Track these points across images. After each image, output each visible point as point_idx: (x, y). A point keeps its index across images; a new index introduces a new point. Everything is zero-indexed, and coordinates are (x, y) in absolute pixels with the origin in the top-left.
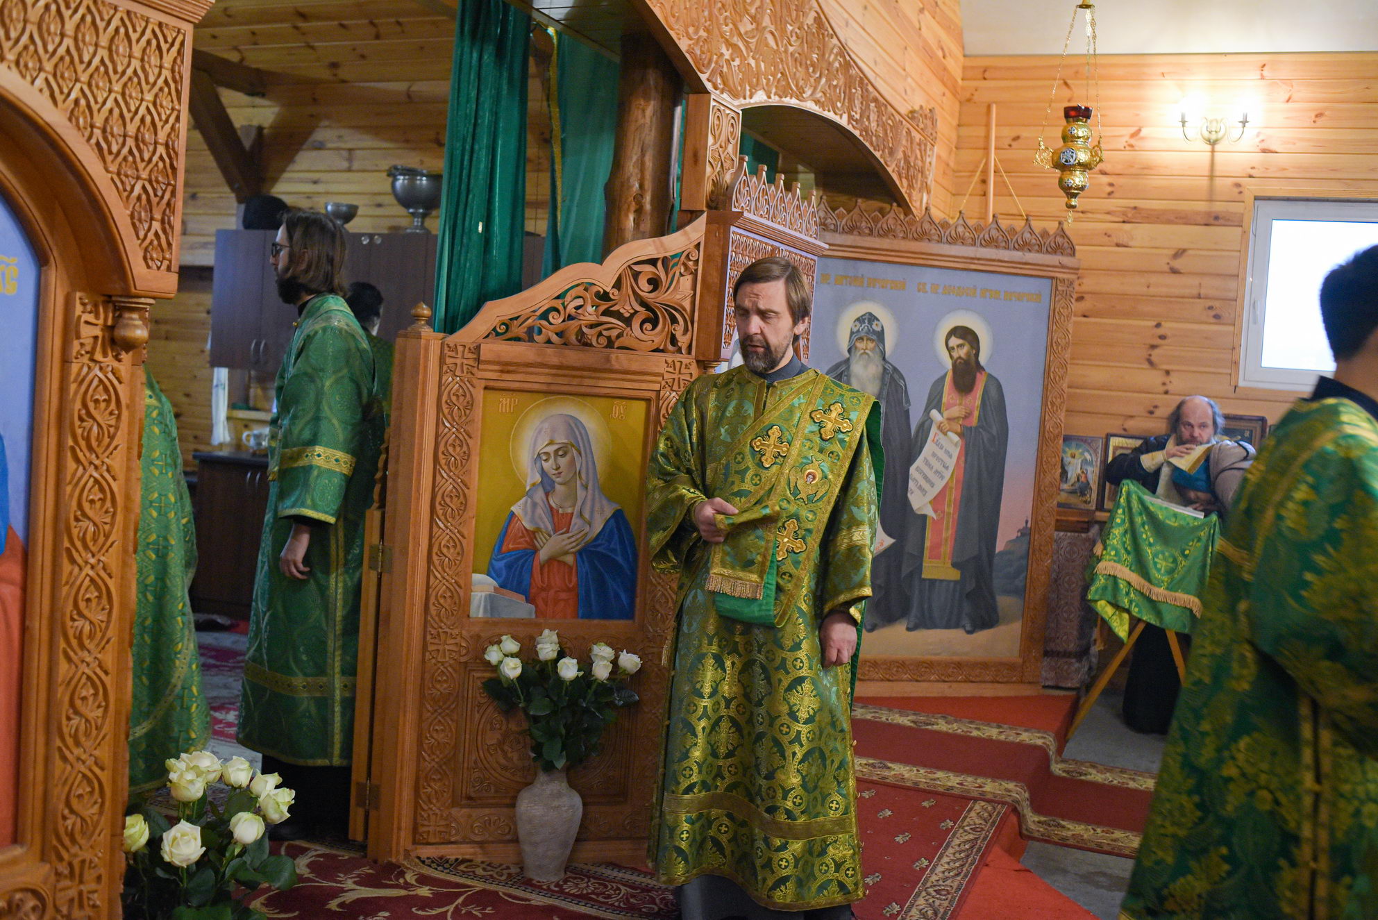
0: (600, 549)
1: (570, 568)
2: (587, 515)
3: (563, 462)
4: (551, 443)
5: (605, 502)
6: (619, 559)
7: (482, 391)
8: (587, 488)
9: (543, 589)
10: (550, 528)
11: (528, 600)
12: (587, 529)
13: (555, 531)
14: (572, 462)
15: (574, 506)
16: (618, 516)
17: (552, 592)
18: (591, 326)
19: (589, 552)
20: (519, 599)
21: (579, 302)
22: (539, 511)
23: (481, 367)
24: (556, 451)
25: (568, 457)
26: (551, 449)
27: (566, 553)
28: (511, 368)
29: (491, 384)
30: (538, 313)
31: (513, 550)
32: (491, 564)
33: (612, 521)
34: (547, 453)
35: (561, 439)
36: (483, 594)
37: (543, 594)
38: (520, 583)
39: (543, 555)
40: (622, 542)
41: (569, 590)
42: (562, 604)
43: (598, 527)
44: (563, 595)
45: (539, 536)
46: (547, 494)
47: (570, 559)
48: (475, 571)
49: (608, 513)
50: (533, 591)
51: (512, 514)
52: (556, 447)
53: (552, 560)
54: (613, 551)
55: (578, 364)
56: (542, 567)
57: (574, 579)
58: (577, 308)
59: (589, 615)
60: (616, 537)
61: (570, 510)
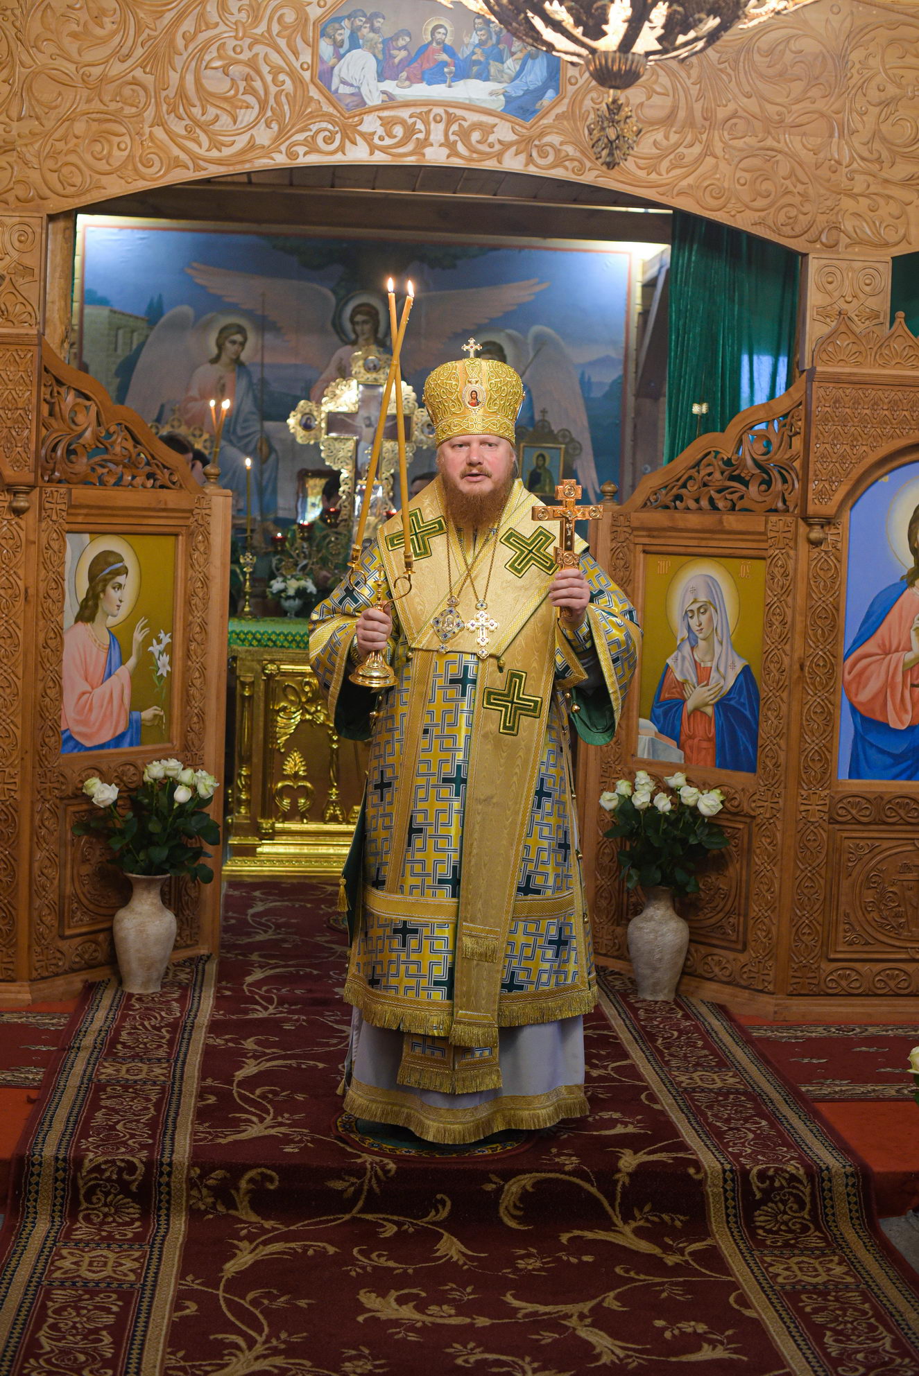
0: (732, 703)
1: (710, 719)
2: (722, 669)
3: (704, 618)
4: (695, 601)
5: (736, 658)
6: (748, 713)
7: (642, 555)
8: (721, 643)
9: (691, 737)
10: (695, 680)
11: (679, 747)
12: (722, 682)
13: (699, 683)
14: (711, 619)
15: (712, 660)
16: (746, 670)
17: (696, 740)
18: (719, 492)
19: (723, 704)
20: (673, 744)
21: (710, 469)
22: (687, 664)
23: (635, 533)
24: (699, 609)
25: (708, 614)
26: (695, 607)
27: (707, 705)
28: (655, 533)
29: (647, 548)
30: (680, 483)
31: (669, 699)
32: (653, 711)
33: (742, 677)
34: (692, 611)
35: (703, 598)
36: (648, 738)
37: (690, 742)
38: (673, 729)
39: (690, 705)
40: (749, 697)
41: (709, 740)
42: (704, 752)
43: (731, 682)
44: (705, 744)
45: (687, 687)
46: (692, 648)
47: (709, 710)
48: (640, 716)
49: (739, 669)
50: (683, 737)
51: (668, 666)
52: (698, 605)
53: (696, 709)
54: (743, 705)
55: (699, 527)
56: (689, 717)
57: (713, 730)
58: (710, 474)
59: (723, 765)
60: (745, 692)
61: (709, 665)
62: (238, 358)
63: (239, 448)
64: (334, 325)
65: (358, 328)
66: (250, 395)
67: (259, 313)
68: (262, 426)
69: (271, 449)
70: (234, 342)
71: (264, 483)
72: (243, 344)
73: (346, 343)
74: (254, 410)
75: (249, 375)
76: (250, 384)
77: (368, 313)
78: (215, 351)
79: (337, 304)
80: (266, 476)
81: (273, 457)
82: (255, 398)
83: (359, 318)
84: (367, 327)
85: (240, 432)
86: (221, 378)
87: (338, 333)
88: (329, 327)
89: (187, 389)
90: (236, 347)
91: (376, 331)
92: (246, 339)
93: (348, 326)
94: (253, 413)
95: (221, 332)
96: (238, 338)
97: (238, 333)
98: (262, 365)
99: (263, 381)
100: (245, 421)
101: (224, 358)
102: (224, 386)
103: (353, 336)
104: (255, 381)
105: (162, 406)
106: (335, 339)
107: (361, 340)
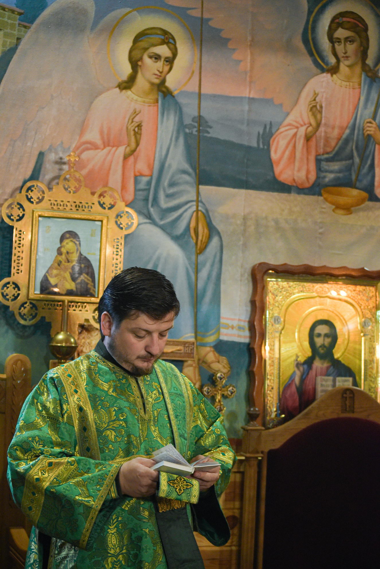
62: (164, 81)
63: (163, 228)
64: (306, 41)
65: (340, 48)
66: (181, 140)
67: (196, 13)
68: (198, 193)
69: (212, 230)
70: (157, 57)
71: (200, 285)
72: (170, 61)
73: (323, 70)
74: (186, 166)
75: (179, 110)
76: (181, 125)
77: (353, 28)
78: (127, 70)
79: (310, 12)
80: (204, 274)
81: (215, 241)
82: (188, 147)
83: (341, 33)
84: (351, 48)
85: (164, 204)
86: (136, 113)
87: (311, 54)
88: (301, 45)
89: (83, 128)
90: (160, 64)
91: (364, 55)
92: (175, 55)
93: (325, 44)
94: (185, 172)
95: (136, 40)
96: (164, 51)
97: (163, 43)
98: (200, 94)
99: (200, 120)
100: (172, 184)
101: (141, 82)
102: (139, 126)
103: (333, 60)
104: (188, 121)
105: (41, 155)
106: (308, 62)
107: (343, 68)
